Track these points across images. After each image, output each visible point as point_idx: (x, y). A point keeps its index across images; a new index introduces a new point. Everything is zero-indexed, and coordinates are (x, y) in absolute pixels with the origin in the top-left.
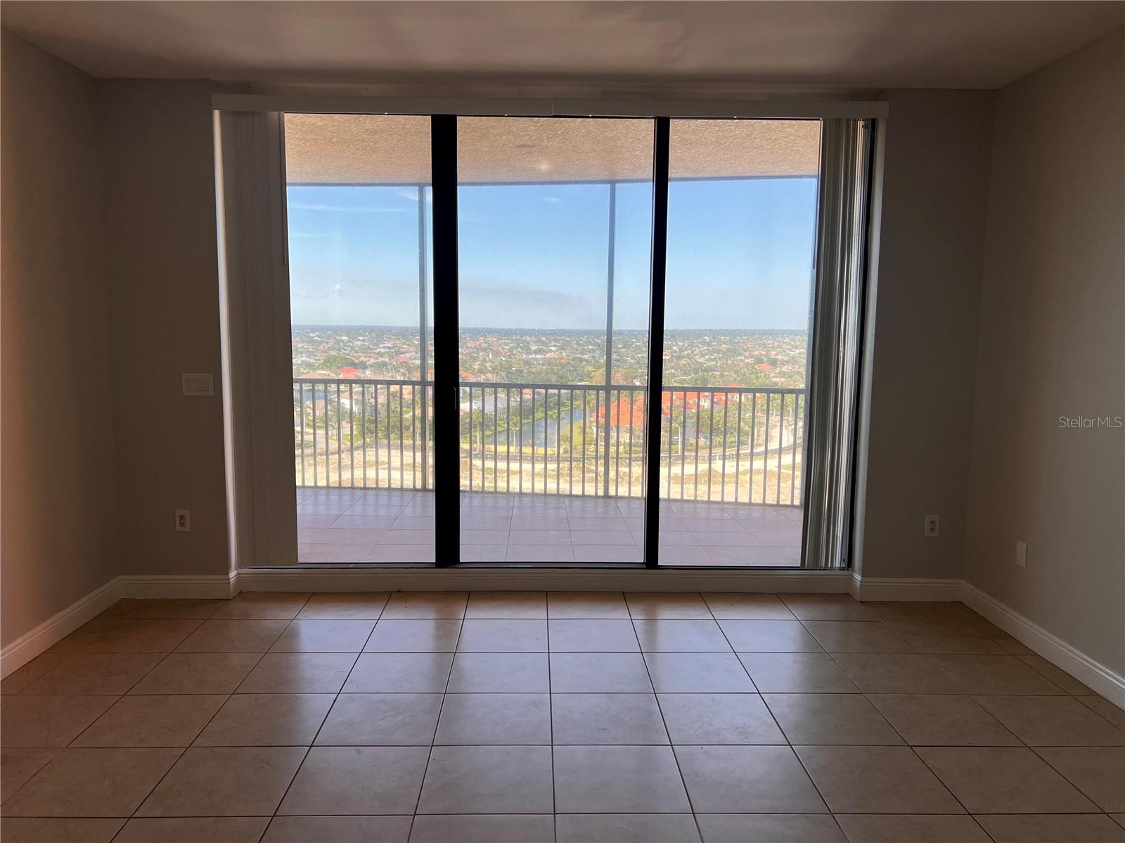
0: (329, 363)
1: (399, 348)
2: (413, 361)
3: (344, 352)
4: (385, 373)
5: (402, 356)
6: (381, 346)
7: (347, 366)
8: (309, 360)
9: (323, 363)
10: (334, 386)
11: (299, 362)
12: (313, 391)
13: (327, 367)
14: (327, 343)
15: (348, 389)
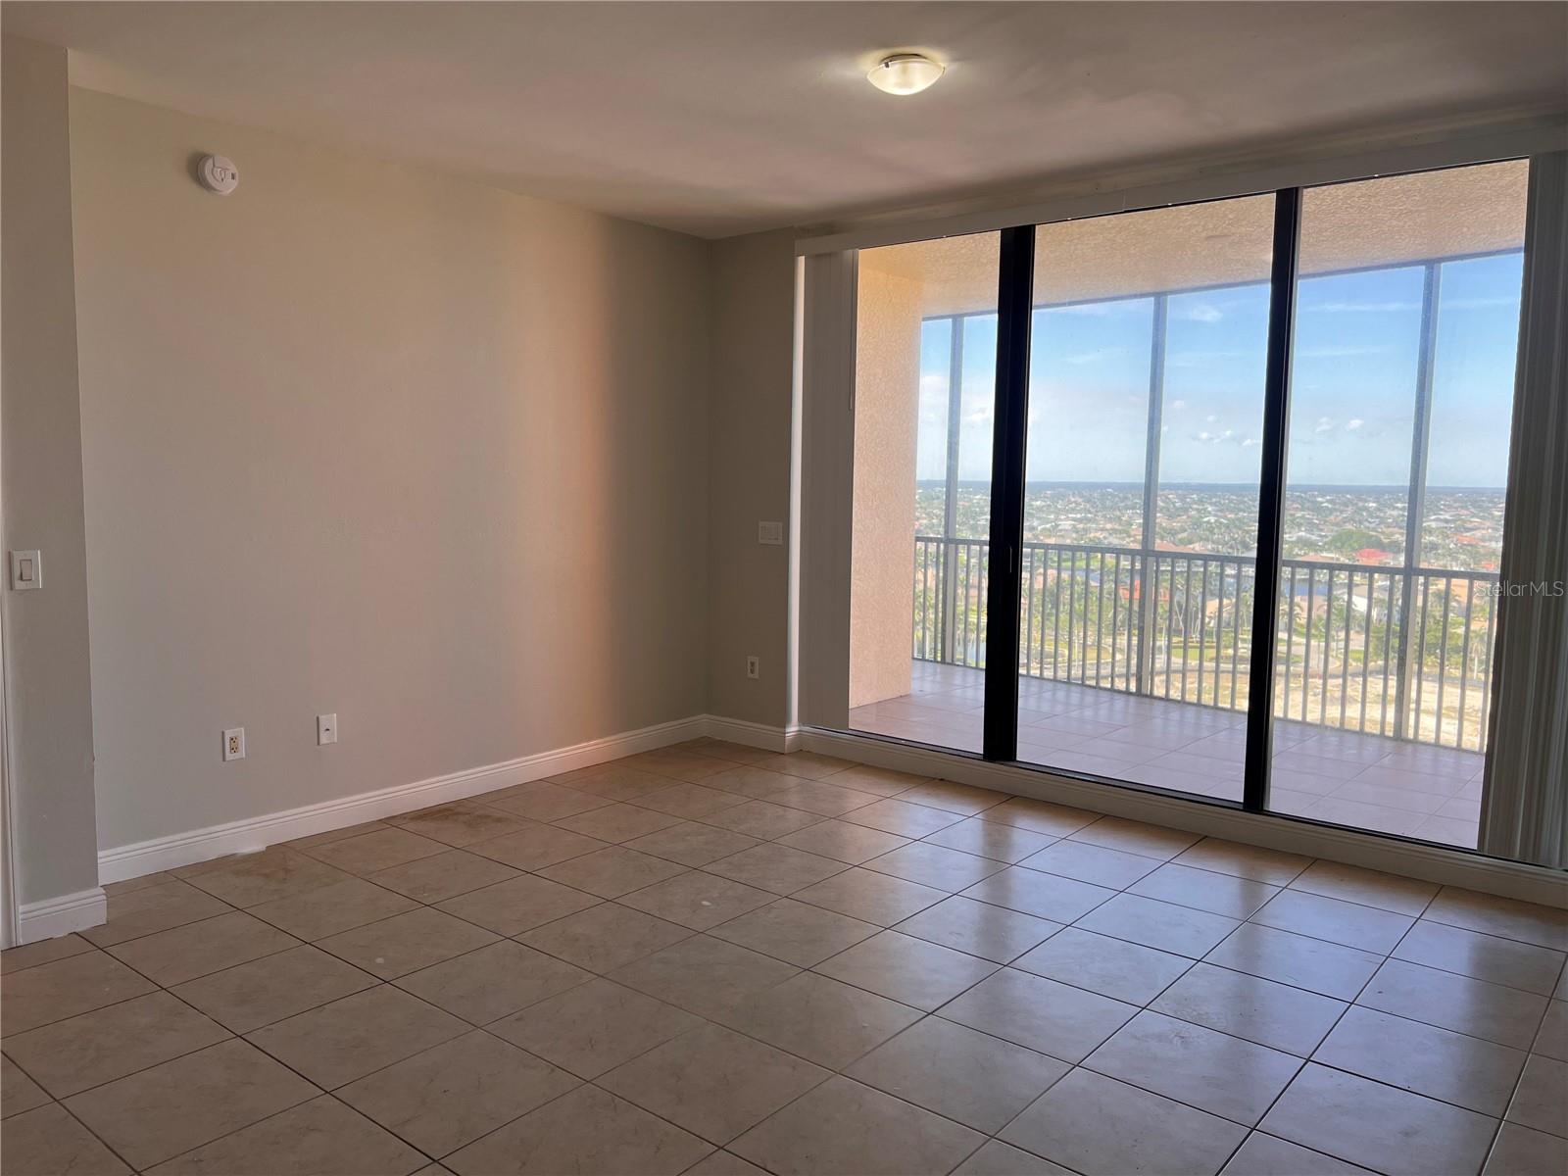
0: (1339, 542)
1: (1464, 521)
2: (1487, 544)
3: (1367, 524)
4: (1432, 561)
5: (1468, 534)
6: (1433, 517)
7: (1368, 547)
8: (1308, 536)
9: (1331, 541)
10: (1343, 576)
11: (1294, 539)
12: (1311, 581)
13: (1336, 547)
14: (1342, 512)
15: (1366, 581)
